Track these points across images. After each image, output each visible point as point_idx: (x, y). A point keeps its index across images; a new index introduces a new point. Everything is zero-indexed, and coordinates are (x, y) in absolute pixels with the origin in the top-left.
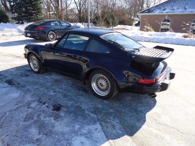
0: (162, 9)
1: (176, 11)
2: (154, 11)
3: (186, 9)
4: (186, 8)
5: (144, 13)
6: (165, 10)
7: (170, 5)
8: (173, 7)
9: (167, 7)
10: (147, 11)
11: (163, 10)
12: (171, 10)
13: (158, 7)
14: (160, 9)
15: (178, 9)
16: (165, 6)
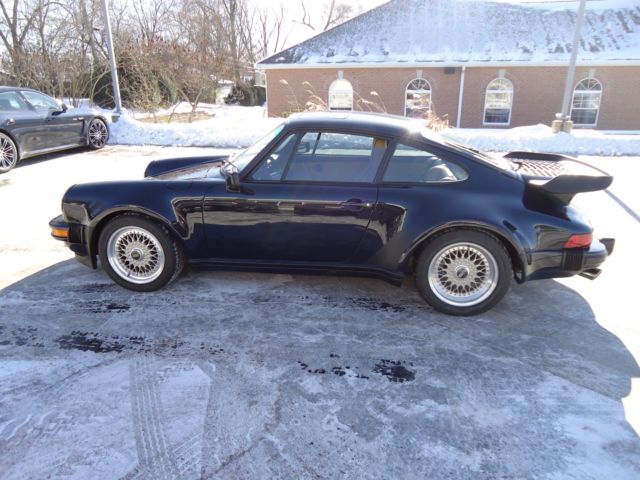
0: (325, 54)
1: (363, 59)
2: (303, 58)
3: (386, 54)
4: (386, 50)
5: (273, 62)
6: (333, 55)
7: (344, 41)
8: (352, 47)
9: (335, 47)
10: (282, 59)
11: (328, 56)
12: (350, 55)
13: (310, 45)
14: (317, 51)
15: (366, 53)
16: (328, 45)
